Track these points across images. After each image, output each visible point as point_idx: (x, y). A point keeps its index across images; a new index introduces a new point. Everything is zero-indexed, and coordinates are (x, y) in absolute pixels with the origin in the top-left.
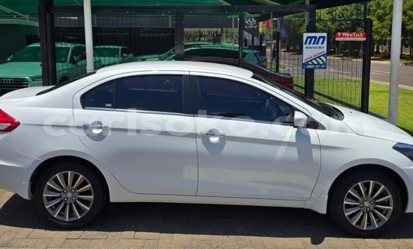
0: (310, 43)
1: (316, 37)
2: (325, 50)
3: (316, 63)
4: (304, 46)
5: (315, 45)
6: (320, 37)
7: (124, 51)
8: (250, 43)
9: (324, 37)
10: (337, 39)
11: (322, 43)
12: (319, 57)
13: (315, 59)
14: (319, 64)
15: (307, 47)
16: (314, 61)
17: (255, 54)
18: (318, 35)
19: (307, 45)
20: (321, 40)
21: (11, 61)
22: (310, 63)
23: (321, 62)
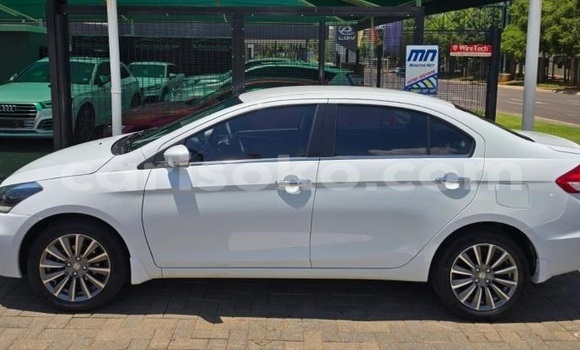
0: (415, 60)
1: (423, 52)
2: (435, 68)
3: (422, 86)
4: (408, 63)
5: (422, 62)
6: (429, 51)
7: (171, 69)
8: (343, 60)
9: (434, 52)
10: (452, 54)
11: (432, 59)
12: (427, 79)
13: (422, 81)
14: (427, 87)
15: (411, 65)
16: (421, 84)
17: (347, 75)
18: (426, 48)
19: (412, 62)
20: (431, 55)
21: (15, 81)
22: (415, 86)
23: (430, 86)
